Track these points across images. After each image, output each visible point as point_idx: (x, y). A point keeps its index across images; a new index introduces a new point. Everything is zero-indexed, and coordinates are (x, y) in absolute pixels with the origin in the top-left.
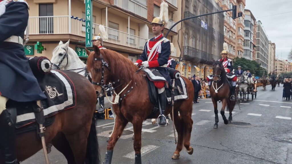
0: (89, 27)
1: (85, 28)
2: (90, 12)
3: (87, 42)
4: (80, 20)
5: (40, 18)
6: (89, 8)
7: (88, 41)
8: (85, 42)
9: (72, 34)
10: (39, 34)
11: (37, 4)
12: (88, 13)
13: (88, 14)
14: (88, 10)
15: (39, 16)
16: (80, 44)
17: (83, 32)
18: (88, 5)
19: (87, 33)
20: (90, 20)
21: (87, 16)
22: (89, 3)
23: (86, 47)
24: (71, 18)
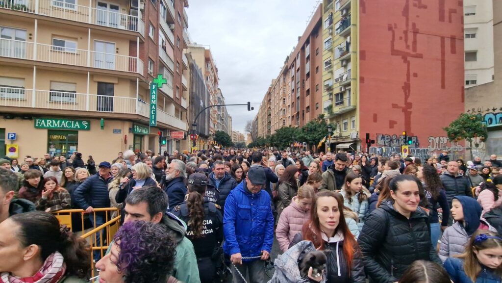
0: (154, 110)
2: (155, 97)
3: (151, 122)
5: (98, 97)
6: (155, 93)
7: (153, 121)
10: (96, 111)
11: (95, 82)
12: (153, 97)
14: (153, 95)
15: (98, 94)
18: (154, 92)
19: (151, 115)
21: (152, 101)
22: (155, 90)
23: (150, 126)
24: (138, 100)
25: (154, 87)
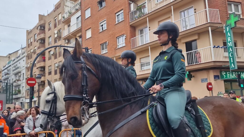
0: (232, 52)
1: (227, 53)
2: (231, 39)
3: (231, 66)
4: (222, 48)
5: (187, 53)
6: (230, 35)
7: (232, 64)
8: (229, 66)
9: (216, 60)
10: (187, 65)
11: (183, 43)
13: (229, 40)
14: (228, 38)
16: (224, 68)
17: (225, 57)
18: (229, 33)
19: (230, 58)
20: (231, 46)
21: (229, 43)
22: (229, 31)
23: (231, 69)
24: (214, 47)
25: (228, 29)
